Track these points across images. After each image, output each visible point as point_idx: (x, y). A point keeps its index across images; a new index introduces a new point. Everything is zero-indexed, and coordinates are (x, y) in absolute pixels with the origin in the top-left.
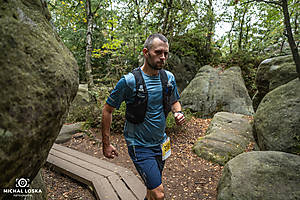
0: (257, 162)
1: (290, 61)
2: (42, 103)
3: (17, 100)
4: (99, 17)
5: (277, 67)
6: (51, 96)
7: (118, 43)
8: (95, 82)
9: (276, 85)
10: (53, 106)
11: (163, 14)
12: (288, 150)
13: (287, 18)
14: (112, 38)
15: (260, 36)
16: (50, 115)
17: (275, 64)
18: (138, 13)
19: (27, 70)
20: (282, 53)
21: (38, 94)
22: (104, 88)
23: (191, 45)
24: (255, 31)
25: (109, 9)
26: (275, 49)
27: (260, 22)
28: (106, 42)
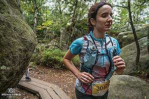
0: (117, 80)
1: (132, 34)
2: (22, 54)
3: (12, 53)
4: (40, 9)
5: (126, 36)
6: (26, 51)
7: (50, 23)
8: (39, 42)
9: (125, 44)
10: (27, 55)
11: (72, 9)
12: (131, 75)
13: (130, 13)
14: (47, 20)
15: (118, 21)
16: (25, 60)
17: (125, 35)
18: (60, 8)
19: (16, 38)
20: (128, 30)
21: (20, 50)
22: (43, 45)
23: (86, 25)
24: (115, 19)
25: (45, 5)
26: (125, 28)
27: (118, 15)
28: (44, 22)
